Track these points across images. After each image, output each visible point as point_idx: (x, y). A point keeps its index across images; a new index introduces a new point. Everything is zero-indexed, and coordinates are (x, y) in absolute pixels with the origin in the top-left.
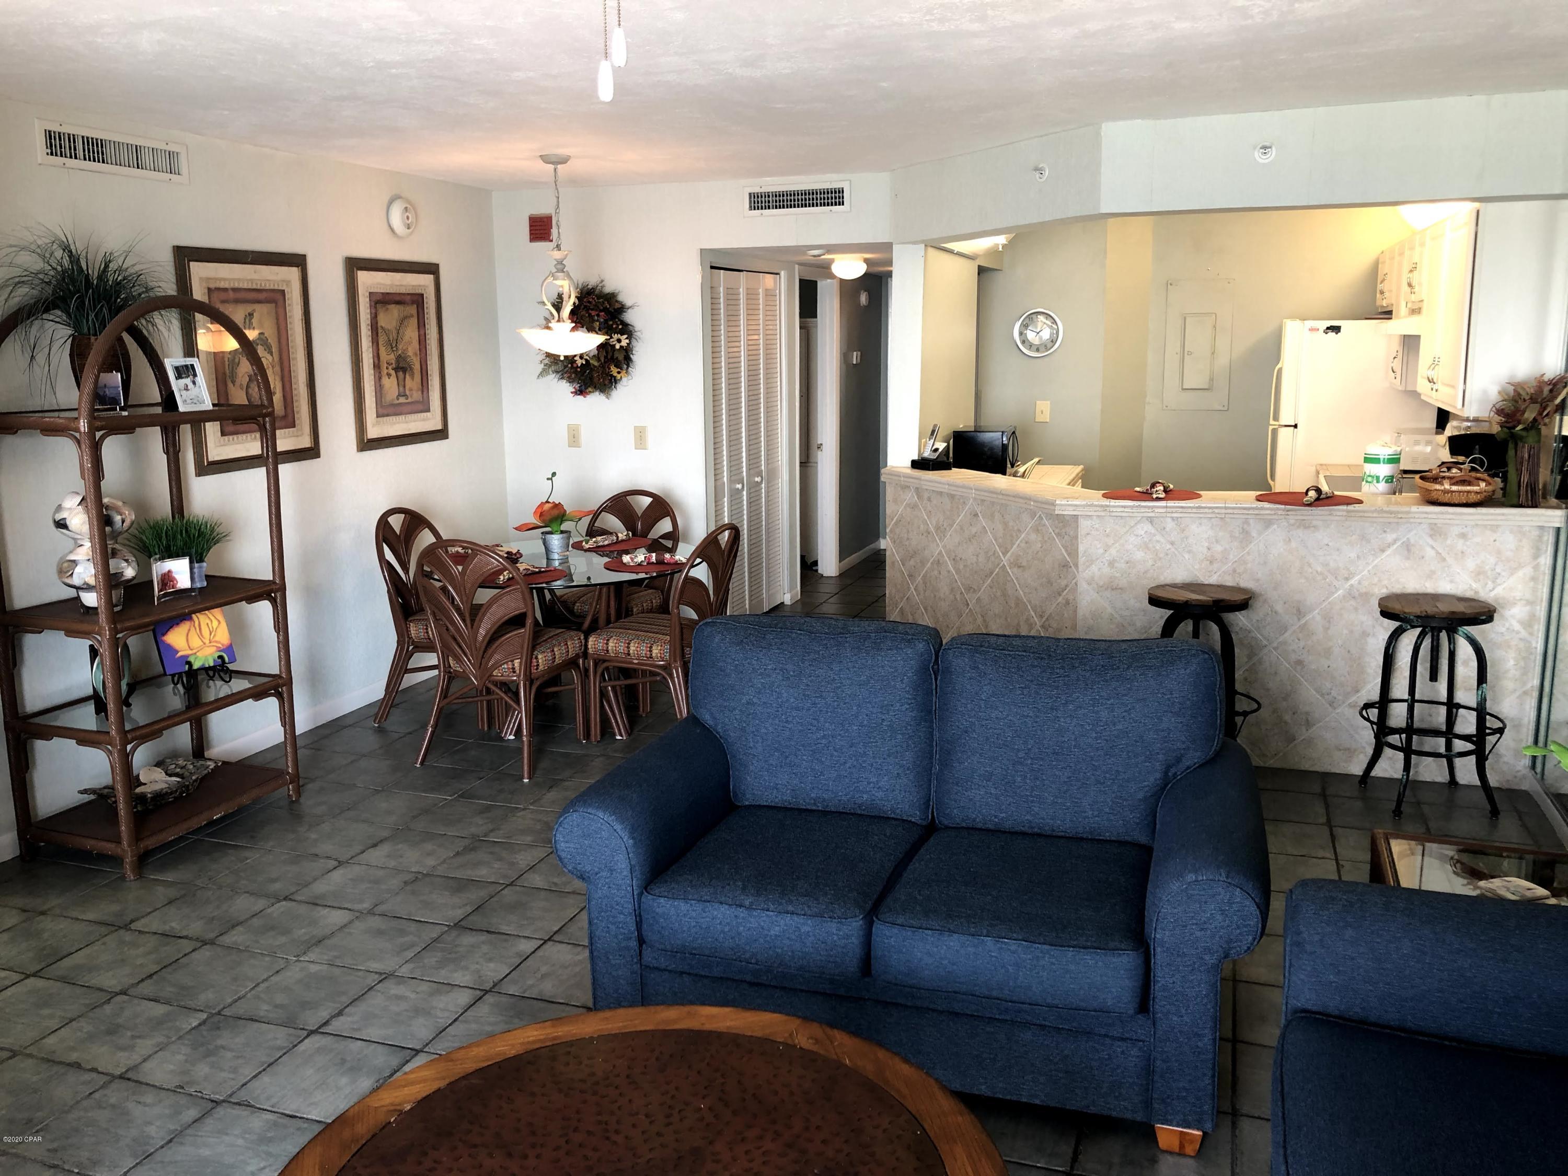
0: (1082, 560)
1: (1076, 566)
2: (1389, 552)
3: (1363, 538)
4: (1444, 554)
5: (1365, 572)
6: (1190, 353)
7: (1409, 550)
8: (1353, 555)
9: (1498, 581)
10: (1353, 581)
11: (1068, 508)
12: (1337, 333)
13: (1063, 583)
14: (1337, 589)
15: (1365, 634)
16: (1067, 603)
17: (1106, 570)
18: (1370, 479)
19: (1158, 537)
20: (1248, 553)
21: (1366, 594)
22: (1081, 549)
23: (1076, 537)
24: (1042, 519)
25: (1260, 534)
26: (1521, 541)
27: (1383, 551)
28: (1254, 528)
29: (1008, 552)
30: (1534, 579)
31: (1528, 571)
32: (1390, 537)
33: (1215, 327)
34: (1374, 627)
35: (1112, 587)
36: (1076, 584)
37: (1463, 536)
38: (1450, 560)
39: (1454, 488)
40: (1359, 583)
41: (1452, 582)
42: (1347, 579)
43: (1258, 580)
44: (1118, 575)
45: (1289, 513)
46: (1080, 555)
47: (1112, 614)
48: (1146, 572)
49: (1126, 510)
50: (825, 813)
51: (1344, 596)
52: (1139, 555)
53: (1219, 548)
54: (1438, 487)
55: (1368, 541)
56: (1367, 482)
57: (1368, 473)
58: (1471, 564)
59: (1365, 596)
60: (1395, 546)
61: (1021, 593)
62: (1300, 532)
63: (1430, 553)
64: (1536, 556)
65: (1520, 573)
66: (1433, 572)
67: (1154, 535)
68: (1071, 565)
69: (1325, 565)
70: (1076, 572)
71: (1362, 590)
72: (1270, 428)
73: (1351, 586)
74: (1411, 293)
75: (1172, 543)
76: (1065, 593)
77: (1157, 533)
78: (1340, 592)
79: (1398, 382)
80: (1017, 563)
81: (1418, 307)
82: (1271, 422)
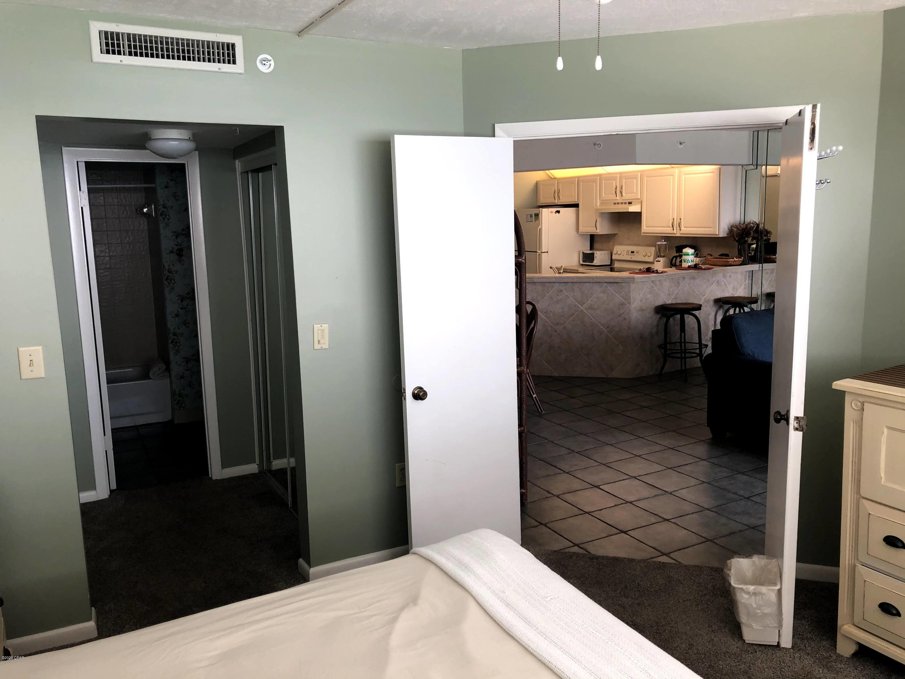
0: (632, 300)
1: (630, 303)
2: (714, 284)
4: (726, 283)
5: (708, 293)
7: (718, 283)
8: (705, 287)
13: (622, 311)
15: (709, 314)
16: (625, 319)
17: (640, 303)
20: (679, 290)
22: (631, 296)
23: (630, 292)
24: (607, 287)
25: (682, 283)
26: (743, 276)
27: (712, 284)
29: (584, 304)
30: (745, 288)
31: (743, 286)
32: (714, 279)
34: (711, 310)
35: (642, 310)
36: (630, 310)
37: (730, 276)
38: (728, 285)
39: (737, 260)
40: (707, 296)
41: (728, 292)
42: (704, 295)
43: (682, 300)
44: (643, 305)
48: (651, 302)
52: (649, 296)
53: (671, 290)
54: (732, 260)
58: (732, 286)
59: (709, 300)
60: (715, 282)
61: (594, 320)
62: (692, 281)
63: (723, 283)
64: (745, 281)
65: (742, 287)
66: (724, 290)
67: (653, 287)
68: (627, 303)
69: (699, 291)
70: (629, 306)
71: (708, 299)
72: (538, 253)
73: (705, 298)
74: (616, 196)
75: (659, 290)
76: (623, 315)
77: (655, 287)
78: (702, 301)
79: (598, 231)
80: (591, 308)
81: (627, 201)
82: (538, 251)
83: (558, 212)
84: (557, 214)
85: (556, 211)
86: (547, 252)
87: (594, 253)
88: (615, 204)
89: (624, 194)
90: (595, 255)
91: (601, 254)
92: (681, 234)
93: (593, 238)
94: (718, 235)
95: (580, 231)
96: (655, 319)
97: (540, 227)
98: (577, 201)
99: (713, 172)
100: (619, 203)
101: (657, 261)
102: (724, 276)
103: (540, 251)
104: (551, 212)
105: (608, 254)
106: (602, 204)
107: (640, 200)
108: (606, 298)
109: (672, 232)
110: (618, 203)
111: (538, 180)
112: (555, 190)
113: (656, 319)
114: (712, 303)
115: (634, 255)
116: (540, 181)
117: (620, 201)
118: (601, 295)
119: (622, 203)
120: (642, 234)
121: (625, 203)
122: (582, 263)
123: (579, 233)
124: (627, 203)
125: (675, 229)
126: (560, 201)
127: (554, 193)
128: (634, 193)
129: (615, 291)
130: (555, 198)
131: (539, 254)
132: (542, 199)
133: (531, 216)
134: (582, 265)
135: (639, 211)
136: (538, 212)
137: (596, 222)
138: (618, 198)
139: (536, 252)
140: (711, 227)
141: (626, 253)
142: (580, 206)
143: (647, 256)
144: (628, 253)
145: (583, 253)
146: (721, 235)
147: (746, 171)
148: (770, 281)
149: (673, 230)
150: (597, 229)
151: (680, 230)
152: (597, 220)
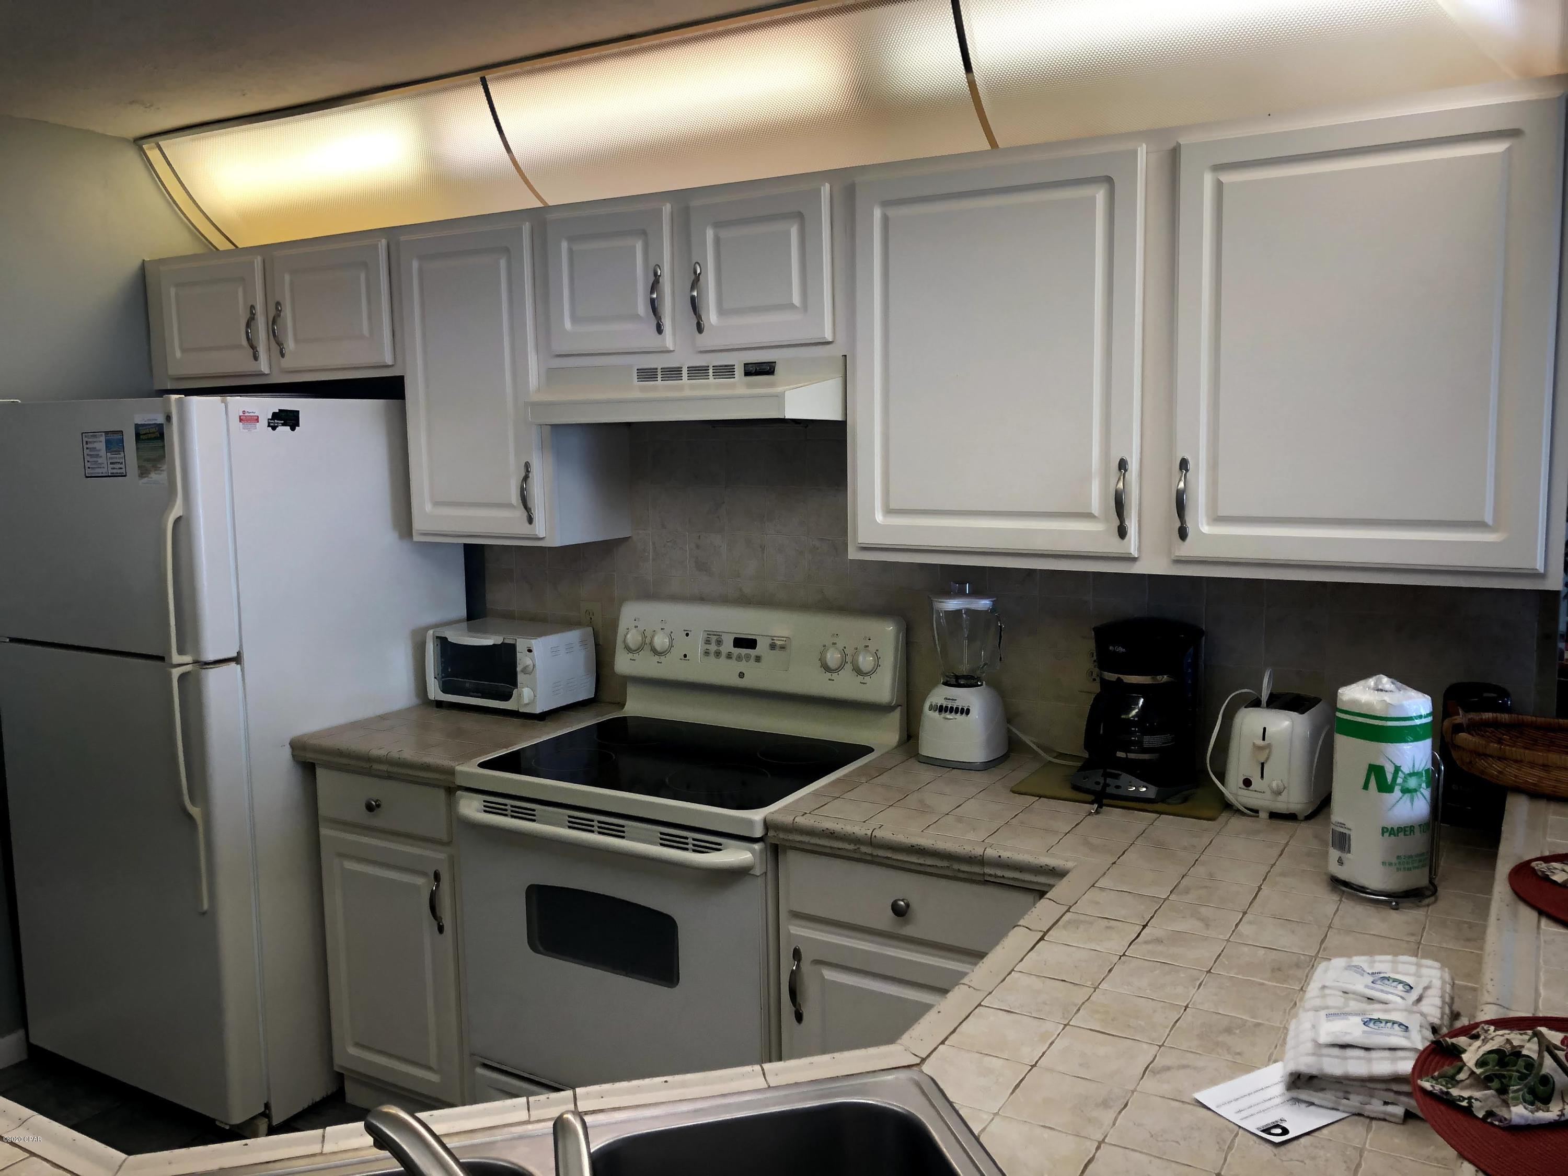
12: (293, 429)
72: (176, 673)
74: (659, 329)
79: (540, 528)
81: (737, 359)
82: (176, 658)
83: (289, 419)
84: (284, 430)
85: (275, 416)
86: (237, 659)
87: (513, 647)
88: (647, 374)
89: (712, 317)
90: (523, 660)
91: (555, 651)
92: (1178, 561)
95: (419, 524)
97: (177, 510)
98: (389, 360)
99: (1513, 133)
100: (678, 369)
101: (941, 709)
103: (187, 659)
104: (247, 419)
105: (583, 643)
106: (557, 374)
107: (836, 351)
109: (1114, 546)
110: (673, 373)
111: (147, 259)
112: (252, 307)
115: (758, 659)
116: (161, 261)
117: (686, 359)
119: (698, 372)
120: (853, 554)
121: (726, 371)
122: (434, 691)
123: (416, 538)
124: (739, 371)
125: (1132, 526)
126: (286, 363)
127: (251, 321)
128: (792, 306)
130: (253, 347)
131: (182, 677)
132: (178, 354)
133: (114, 441)
134: (439, 704)
135: (836, 416)
136: (160, 419)
137: (526, 478)
138: (668, 339)
139: (162, 659)
141: (700, 647)
142: (415, 391)
143: (848, 667)
144: (713, 648)
145: (443, 642)
149: (1120, 533)
150: (530, 520)
151: (1183, 534)
152: (527, 466)
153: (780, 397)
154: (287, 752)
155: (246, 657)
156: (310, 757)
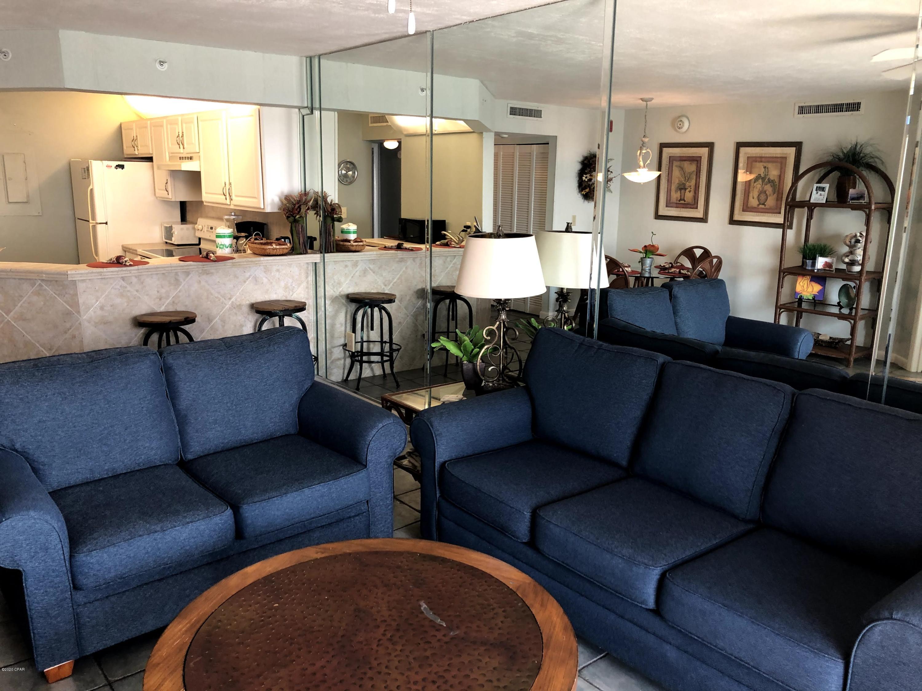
0: (82, 308)
1: (79, 312)
2: (248, 282)
3: (236, 277)
4: (271, 281)
5: (236, 294)
6: (10, 179)
7: (256, 281)
8: (232, 286)
9: (294, 291)
10: (233, 299)
11: (76, 276)
12: (122, 169)
13: (68, 325)
14: (226, 305)
16: (74, 337)
17: (99, 312)
18: (221, 246)
19: (129, 288)
20: (179, 291)
21: (240, 305)
22: (81, 301)
23: (76, 295)
24: (42, 286)
25: (184, 280)
26: (300, 270)
27: (245, 282)
28: (181, 277)
29: (11, 312)
30: (307, 288)
31: (304, 284)
32: (247, 274)
33: (24, 162)
34: (245, 321)
35: (104, 322)
36: (80, 324)
37: (278, 270)
38: (274, 283)
39: (278, 247)
40: (236, 300)
41: (276, 293)
42: (230, 299)
44: (107, 314)
45: (204, 266)
46: (81, 305)
47: (106, 339)
49: (114, 273)
50: (116, 477)
51: (230, 308)
52: (118, 301)
53: (163, 291)
54: (270, 247)
55: (238, 278)
56: (220, 248)
57: (220, 243)
58: (282, 284)
59: (239, 307)
60: (250, 279)
61: (29, 337)
62: (204, 277)
63: (265, 280)
64: (307, 277)
65: (302, 286)
66: (268, 290)
67: (126, 287)
68: (74, 312)
69: (219, 293)
70: (78, 316)
71: (238, 304)
72: (91, 224)
73: (233, 302)
74: (180, 148)
75: (137, 291)
76: (70, 331)
77: (128, 286)
78: (227, 306)
79: (170, 196)
80: (21, 318)
81: (189, 156)
82: (91, 221)
83: (122, 167)
84: (119, 170)
85: (117, 166)
86: (106, 223)
87: (172, 227)
88: (180, 158)
89: (185, 145)
90: (173, 230)
92: (234, 205)
93: (183, 205)
94: (264, 209)
95: (157, 195)
96: (133, 335)
97: (91, 187)
98: (151, 152)
99: (252, 116)
100: (183, 158)
102: (267, 270)
103: (94, 221)
104: (108, 166)
106: (170, 157)
107: (198, 154)
108: (42, 303)
111: (122, 122)
112: (134, 136)
113: (136, 335)
114: (246, 309)
116: (124, 123)
117: (183, 156)
118: (35, 299)
119: (185, 158)
122: (164, 240)
124: (189, 159)
125: (227, 197)
126: (139, 152)
127: (133, 140)
128: (193, 144)
129: (54, 293)
130: (134, 148)
131: (93, 226)
132: (125, 148)
133: (85, 171)
135: (199, 170)
137: (166, 183)
138: (181, 150)
139: (87, 221)
140: (255, 198)
142: (154, 160)
144: (208, 229)
146: (268, 210)
147: (303, 116)
148: (352, 277)
149: (226, 199)
150: (168, 194)
151: (232, 200)
152: (167, 180)
153: (180, 165)
154: (121, 248)
155: (108, 223)
156: (125, 249)
